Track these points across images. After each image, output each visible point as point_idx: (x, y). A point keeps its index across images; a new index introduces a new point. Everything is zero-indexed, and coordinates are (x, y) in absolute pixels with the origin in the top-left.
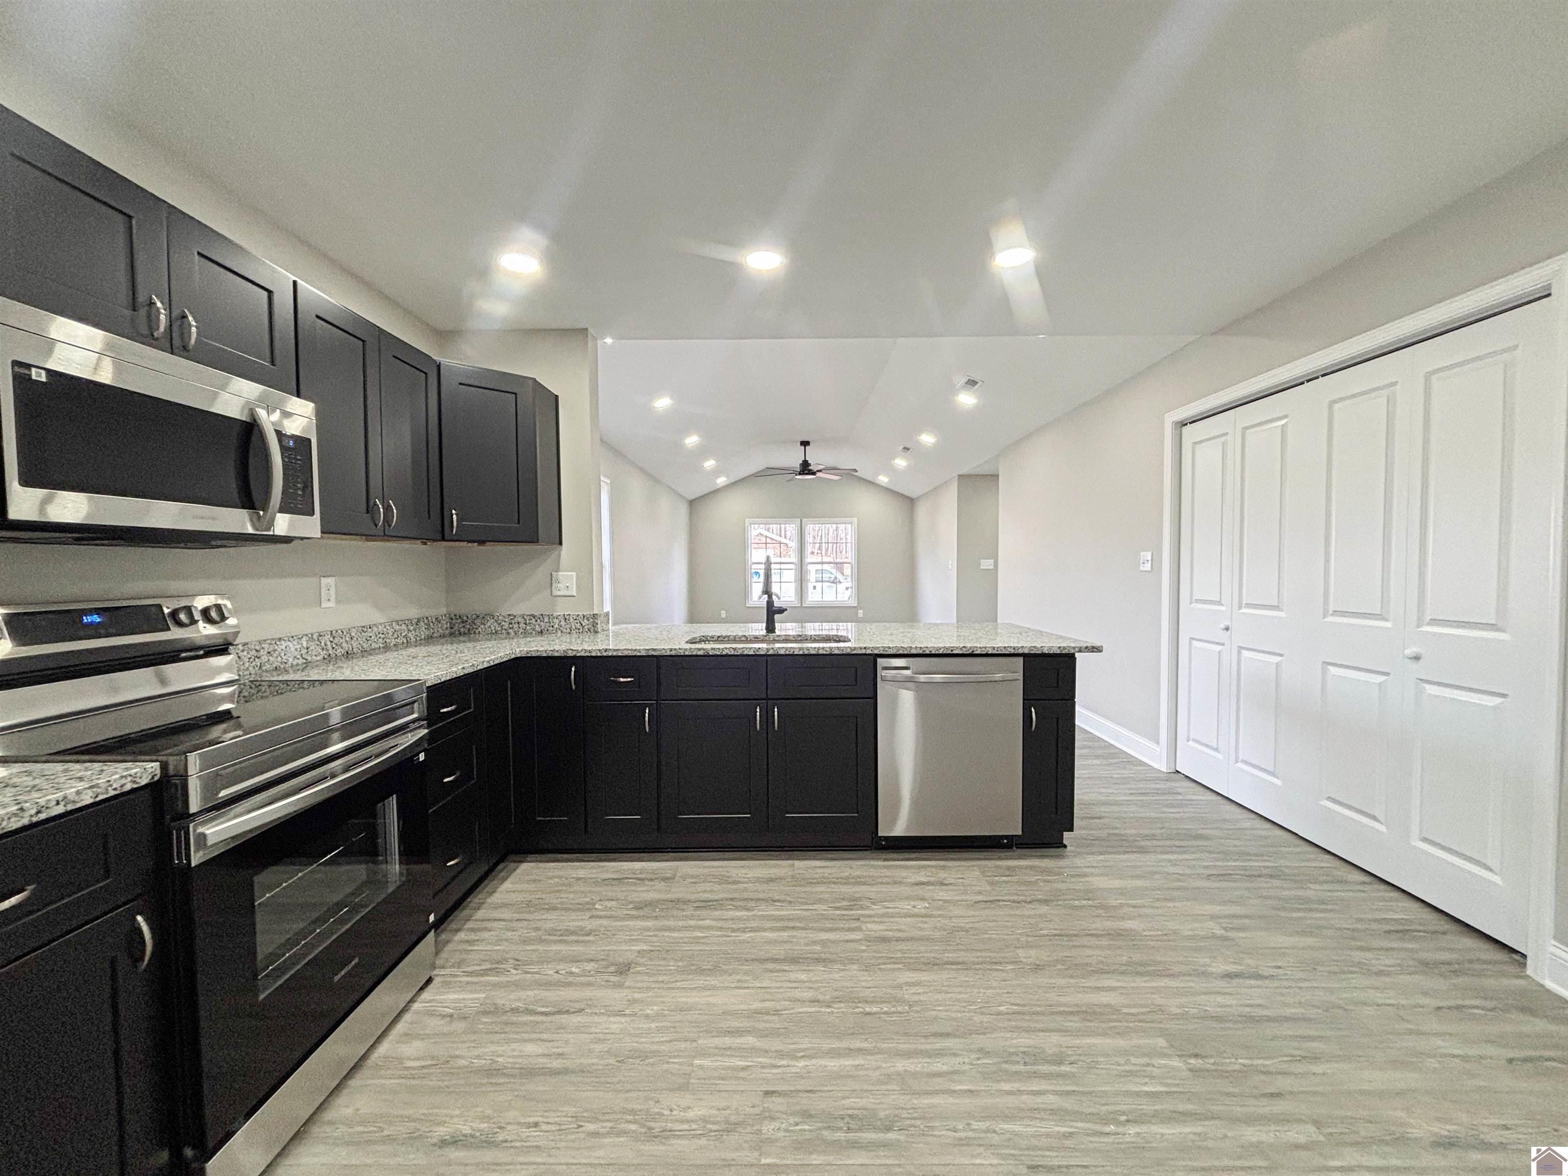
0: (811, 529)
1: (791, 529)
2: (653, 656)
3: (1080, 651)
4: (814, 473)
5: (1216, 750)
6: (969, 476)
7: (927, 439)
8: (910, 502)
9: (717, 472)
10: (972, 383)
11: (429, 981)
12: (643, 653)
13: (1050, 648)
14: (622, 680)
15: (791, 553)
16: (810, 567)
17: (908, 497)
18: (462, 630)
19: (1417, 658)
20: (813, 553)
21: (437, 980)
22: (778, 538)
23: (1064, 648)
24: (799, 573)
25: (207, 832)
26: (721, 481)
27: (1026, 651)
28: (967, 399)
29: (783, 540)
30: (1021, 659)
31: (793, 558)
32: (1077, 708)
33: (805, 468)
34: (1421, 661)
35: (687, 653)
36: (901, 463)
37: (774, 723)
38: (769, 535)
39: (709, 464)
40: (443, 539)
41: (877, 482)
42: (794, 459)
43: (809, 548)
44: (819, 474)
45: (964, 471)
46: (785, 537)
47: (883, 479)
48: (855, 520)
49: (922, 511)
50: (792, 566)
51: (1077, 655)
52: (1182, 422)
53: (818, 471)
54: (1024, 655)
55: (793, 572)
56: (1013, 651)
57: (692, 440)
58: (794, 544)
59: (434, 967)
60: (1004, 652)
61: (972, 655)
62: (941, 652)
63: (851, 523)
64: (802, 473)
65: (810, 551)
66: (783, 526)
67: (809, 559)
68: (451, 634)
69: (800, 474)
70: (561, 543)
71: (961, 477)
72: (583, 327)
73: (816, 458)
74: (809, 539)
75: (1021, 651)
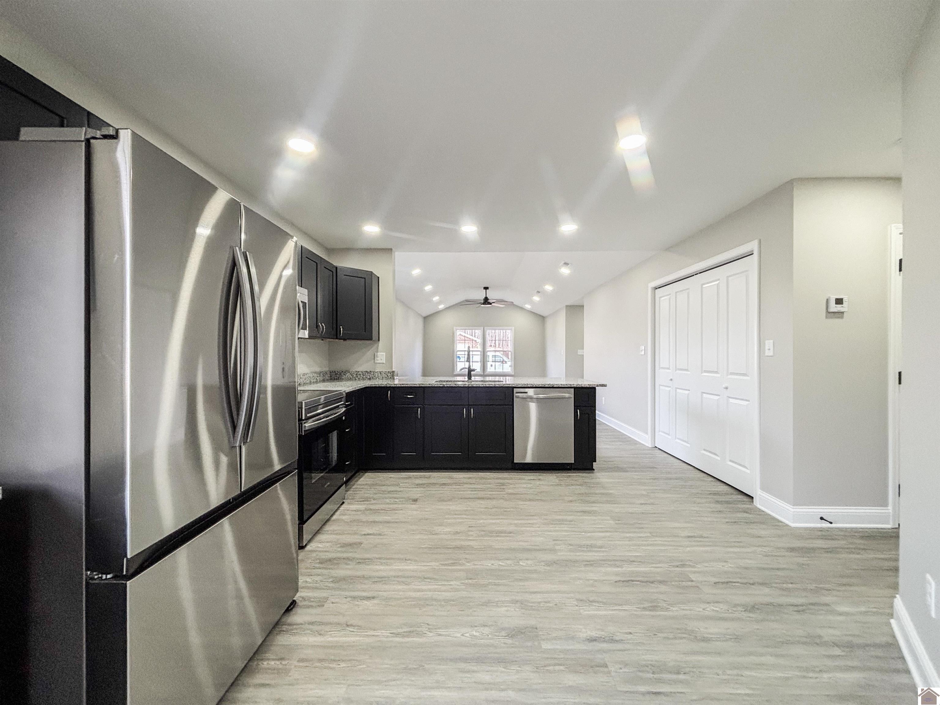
0: (490, 332)
1: (478, 332)
2: (422, 387)
3: (597, 386)
4: (491, 304)
5: (669, 434)
6: (570, 306)
7: (549, 288)
8: (542, 319)
9: (440, 303)
10: (566, 264)
11: (343, 503)
12: (418, 386)
13: (585, 385)
14: (409, 396)
15: (478, 346)
16: (488, 353)
17: (540, 316)
18: (336, 378)
19: (727, 388)
20: (491, 346)
21: (346, 503)
22: (471, 337)
23: (591, 385)
24: (482, 356)
25: (307, 425)
26: (441, 307)
27: (575, 386)
28: (565, 271)
29: (474, 339)
30: (573, 389)
31: (480, 348)
32: (597, 412)
33: (486, 301)
34: (728, 389)
35: (436, 386)
36: (536, 298)
37: (471, 414)
38: (466, 335)
39: (436, 299)
40: (337, 338)
41: (524, 307)
42: (480, 295)
43: (488, 344)
44: (493, 304)
45: (568, 304)
46: (475, 337)
47: (528, 307)
48: (513, 328)
49: (549, 324)
50: (479, 353)
51: (597, 387)
52: (655, 288)
53: (494, 303)
54: (575, 388)
55: (479, 356)
56: (569, 386)
57: (428, 288)
58: (479, 341)
59: (344, 499)
60: (566, 386)
61: (553, 387)
62: (540, 386)
63: (511, 330)
64: (484, 304)
65: (489, 345)
66: (473, 331)
67: (488, 349)
68: (331, 379)
69: (483, 304)
70: (379, 340)
71: (567, 306)
72: (390, 247)
73: (492, 295)
74: (488, 338)
75: (573, 386)
